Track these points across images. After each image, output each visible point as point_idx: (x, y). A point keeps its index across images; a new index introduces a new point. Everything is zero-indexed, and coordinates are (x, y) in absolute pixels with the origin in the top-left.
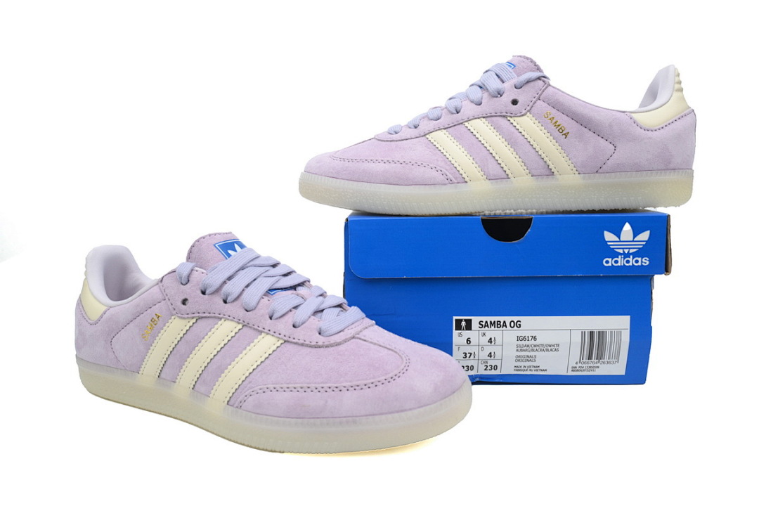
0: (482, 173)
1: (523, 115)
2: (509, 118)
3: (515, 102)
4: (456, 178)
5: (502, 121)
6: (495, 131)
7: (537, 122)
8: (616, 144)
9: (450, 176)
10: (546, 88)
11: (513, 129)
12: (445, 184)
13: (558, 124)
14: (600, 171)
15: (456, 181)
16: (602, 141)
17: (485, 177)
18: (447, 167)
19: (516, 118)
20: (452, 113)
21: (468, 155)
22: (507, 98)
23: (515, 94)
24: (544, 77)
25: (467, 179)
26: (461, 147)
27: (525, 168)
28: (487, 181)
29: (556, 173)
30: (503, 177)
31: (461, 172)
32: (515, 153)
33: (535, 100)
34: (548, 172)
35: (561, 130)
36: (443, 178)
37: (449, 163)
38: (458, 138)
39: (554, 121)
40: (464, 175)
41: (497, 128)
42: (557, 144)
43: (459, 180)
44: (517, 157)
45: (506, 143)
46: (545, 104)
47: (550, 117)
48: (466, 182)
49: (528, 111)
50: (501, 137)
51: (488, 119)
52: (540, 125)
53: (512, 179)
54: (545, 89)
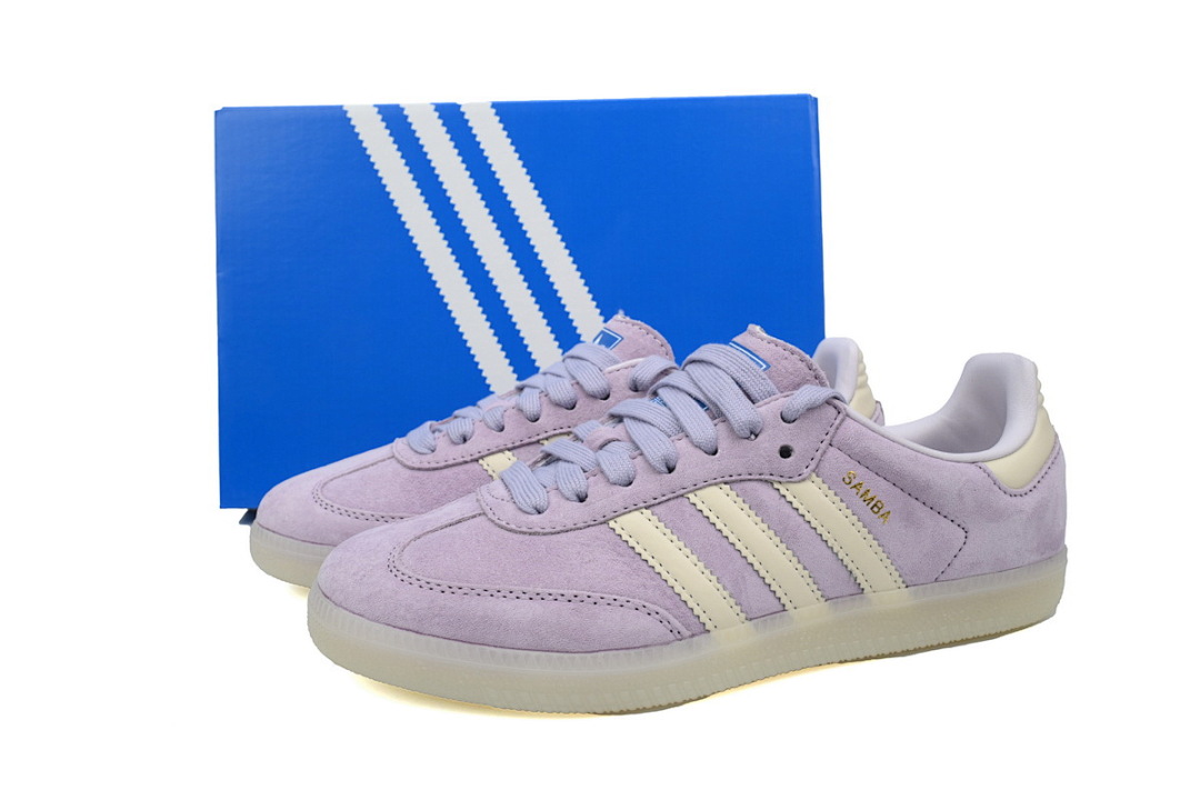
0: (738, 609)
1: (804, 480)
2: (776, 486)
3: (785, 452)
4: (688, 627)
5: (764, 492)
6: (752, 513)
7: (831, 493)
8: (969, 526)
9: (677, 624)
10: (843, 420)
11: (787, 509)
12: (667, 643)
13: (870, 496)
14: (942, 578)
15: (690, 633)
16: (945, 523)
17: (743, 616)
18: (668, 603)
19: (791, 486)
20: (660, 473)
21: (707, 572)
22: (768, 444)
23: (785, 434)
24: (836, 398)
25: (709, 626)
26: (688, 551)
27: (815, 587)
28: (747, 623)
29: (867, 589)
30: (776, 610)
31: (697, 611)
32: (795, 560)
33: (823, 446)
34: (854, 590)
35: (876, 507)
36: (661, 630)
37: (669, 592)
38: (678, 530)
39: (862, 491)
40: (703, 618)
41: (757, 507)
42: (870, 537)
43: (696, 629)
44: (800, 567)
45: (777, 540)
46: (842, 456)
47: (854, 482)
48: (709, 631)
49: (814, 471)
50: (765, 526)
51: (735, 486)
52: (837, 499)
53: (791, 611)
54: (840, 424)
